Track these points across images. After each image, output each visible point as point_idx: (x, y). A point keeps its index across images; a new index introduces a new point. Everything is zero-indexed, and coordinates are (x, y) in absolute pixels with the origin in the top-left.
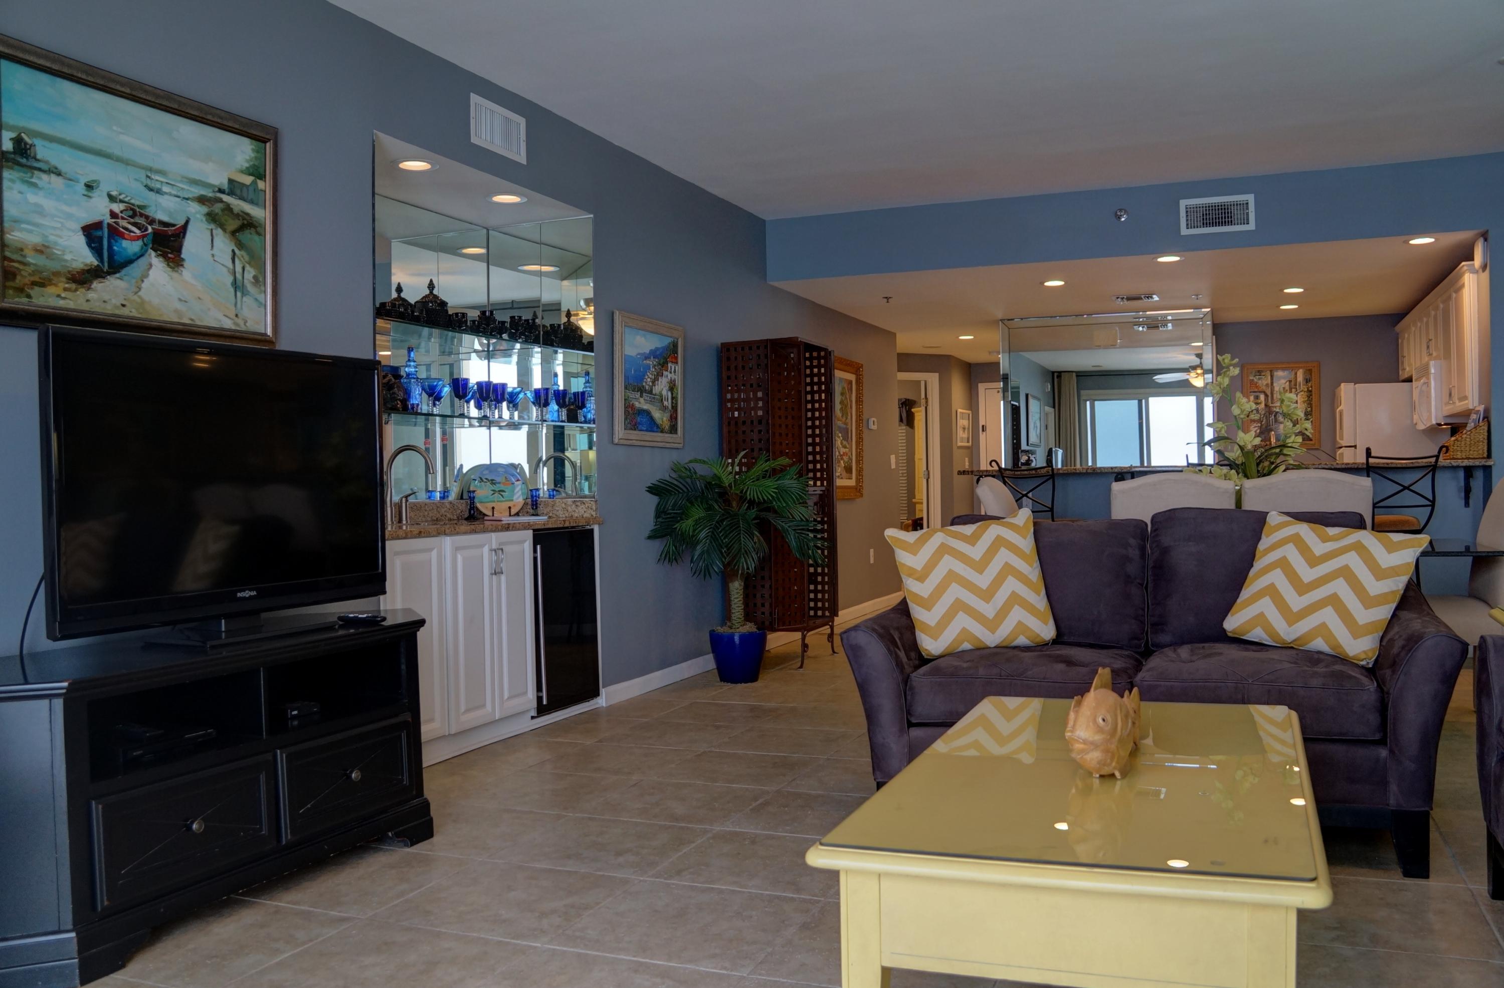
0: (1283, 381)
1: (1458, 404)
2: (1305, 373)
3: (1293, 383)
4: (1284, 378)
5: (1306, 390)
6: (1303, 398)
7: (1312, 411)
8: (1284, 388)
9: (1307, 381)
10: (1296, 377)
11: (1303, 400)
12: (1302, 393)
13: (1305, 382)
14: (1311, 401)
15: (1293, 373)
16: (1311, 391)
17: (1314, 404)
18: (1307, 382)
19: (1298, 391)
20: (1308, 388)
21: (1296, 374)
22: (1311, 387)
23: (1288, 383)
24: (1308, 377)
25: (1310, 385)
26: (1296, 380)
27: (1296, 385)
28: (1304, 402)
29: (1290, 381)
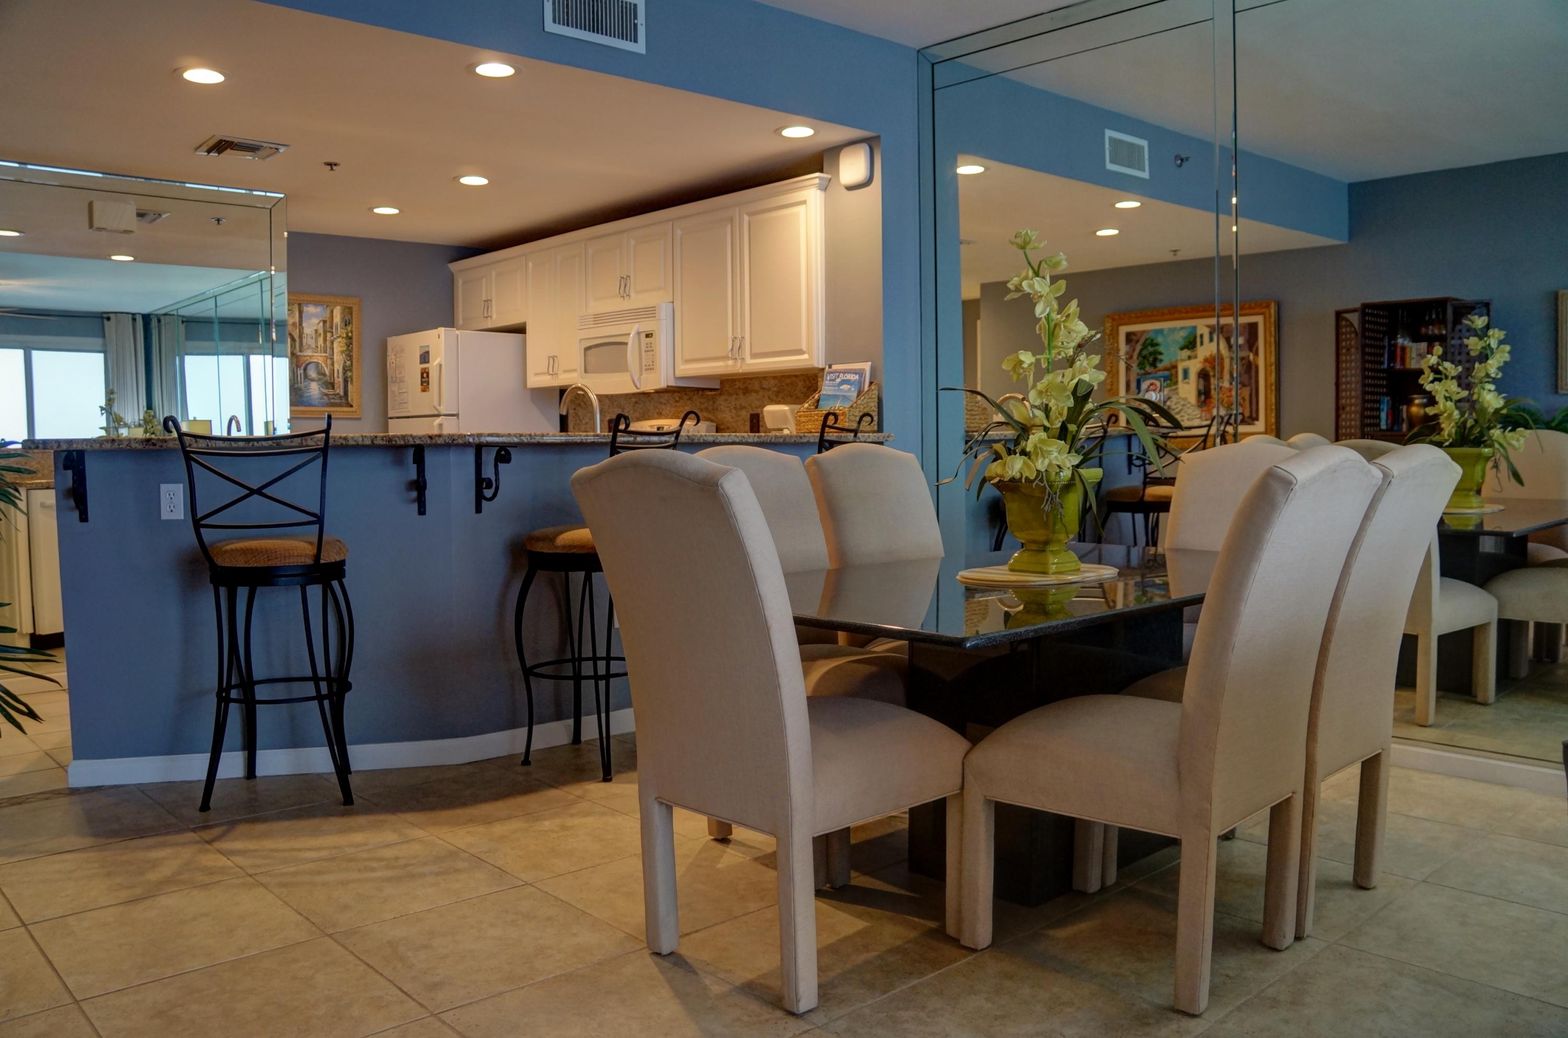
0: (315, 321)
1: (749, 361)
2: (343, 313)
3: (328, 324)
4: (316, 316)
5: (345, 335)
6: (341, 347)
7: (352, 365)
8: (316, 331)
9: (347, 323)
10: (332, 316)
11: (340, 349)
12: (340, 340)
13: (343, 325)
14: (351, 351)
15: (328, 311)
16: (351, 338)
17: (354, 357)
18: (346, 325)
19: (335, 336)
20: (347, 334)
21: (332, 312)
22: (352, 332)
23: (321, 324)
24: (347, 318)
25: (349, 329)
26: (332, 319)
27: (331, 327)
28: (342, 352)
29: (325, 322)
